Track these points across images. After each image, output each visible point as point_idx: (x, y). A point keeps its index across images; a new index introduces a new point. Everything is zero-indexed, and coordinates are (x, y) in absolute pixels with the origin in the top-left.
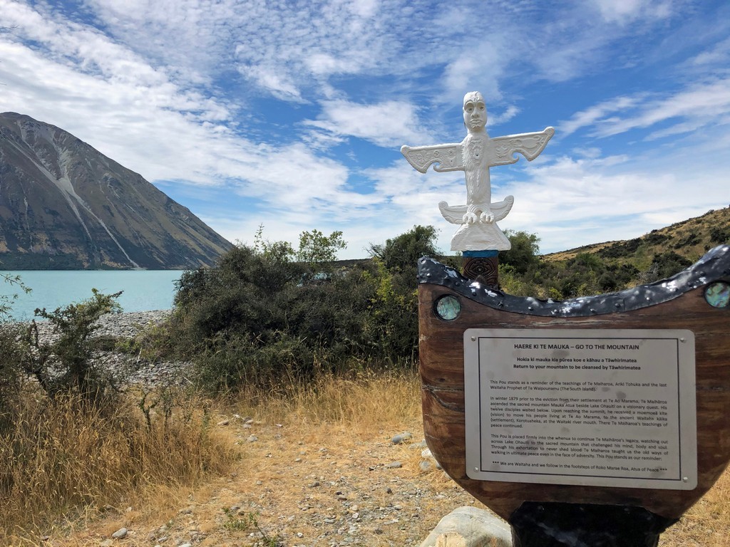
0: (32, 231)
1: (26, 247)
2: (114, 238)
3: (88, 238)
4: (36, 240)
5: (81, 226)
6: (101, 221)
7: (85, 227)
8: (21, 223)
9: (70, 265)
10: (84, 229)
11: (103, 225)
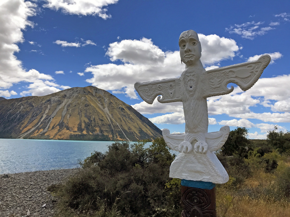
0: (94, 127)
1: (92, 132)
2: (121, 129)
3: (112, 130)
4: (95, 130)
5: (110, 125)
6: (117, 123)
7: (112, 125)
8: (91, 124)
9: (106, 139)
10: (111, 126)
11: (118, 125)
